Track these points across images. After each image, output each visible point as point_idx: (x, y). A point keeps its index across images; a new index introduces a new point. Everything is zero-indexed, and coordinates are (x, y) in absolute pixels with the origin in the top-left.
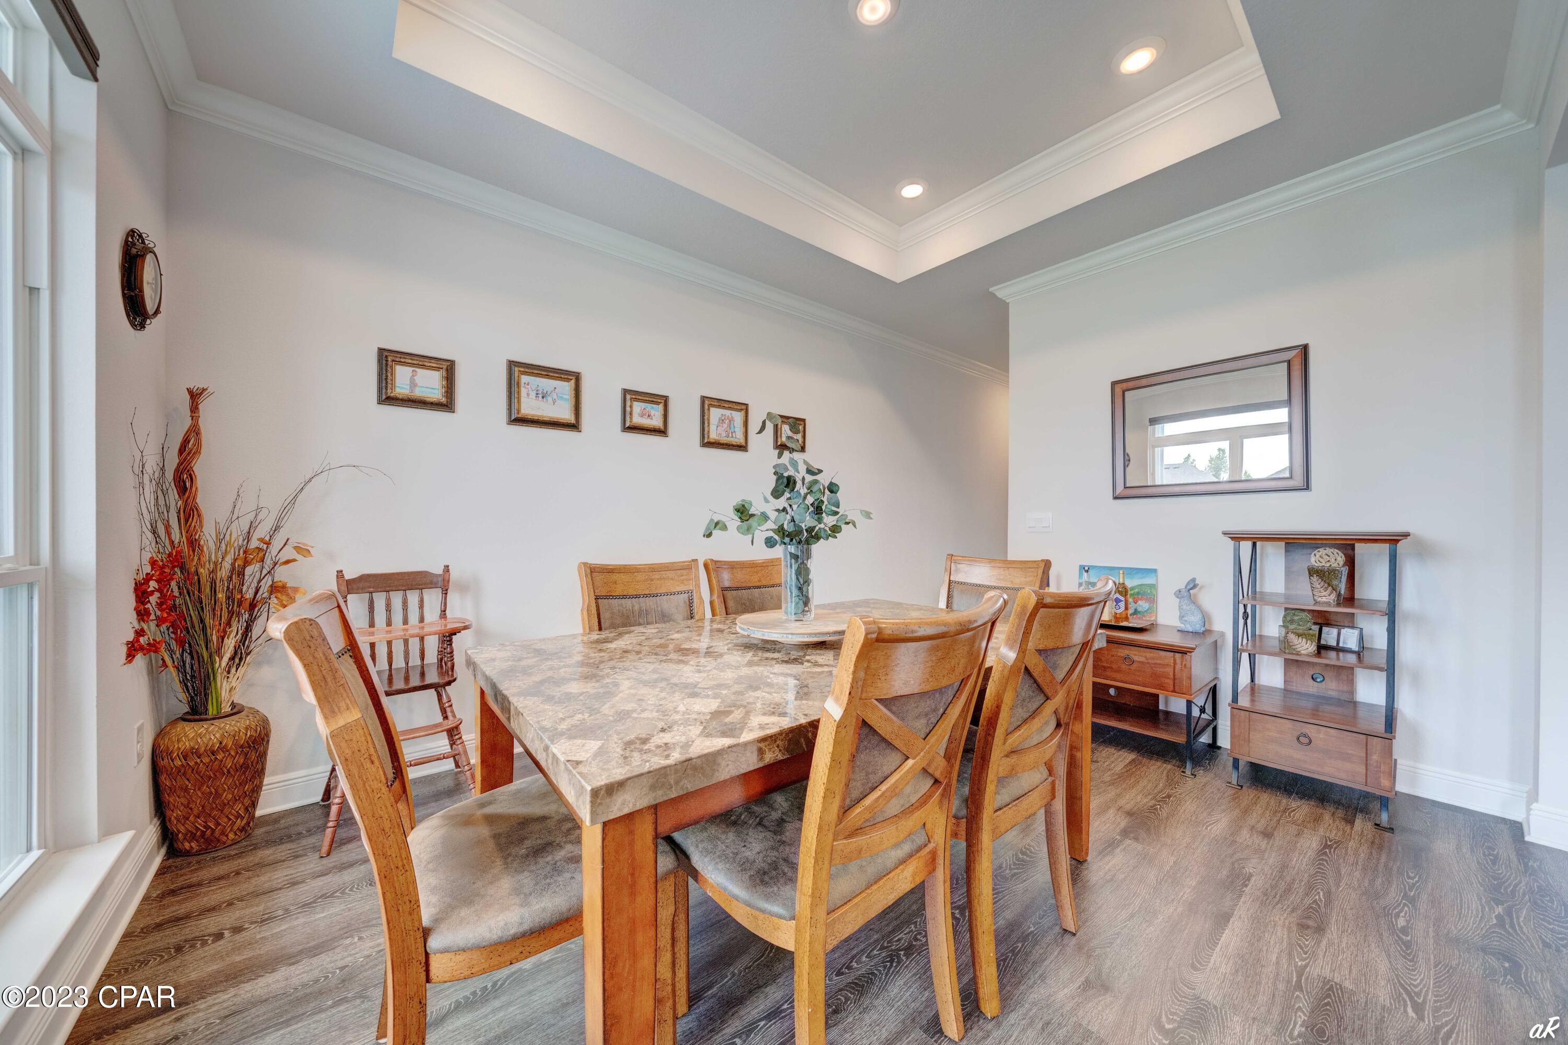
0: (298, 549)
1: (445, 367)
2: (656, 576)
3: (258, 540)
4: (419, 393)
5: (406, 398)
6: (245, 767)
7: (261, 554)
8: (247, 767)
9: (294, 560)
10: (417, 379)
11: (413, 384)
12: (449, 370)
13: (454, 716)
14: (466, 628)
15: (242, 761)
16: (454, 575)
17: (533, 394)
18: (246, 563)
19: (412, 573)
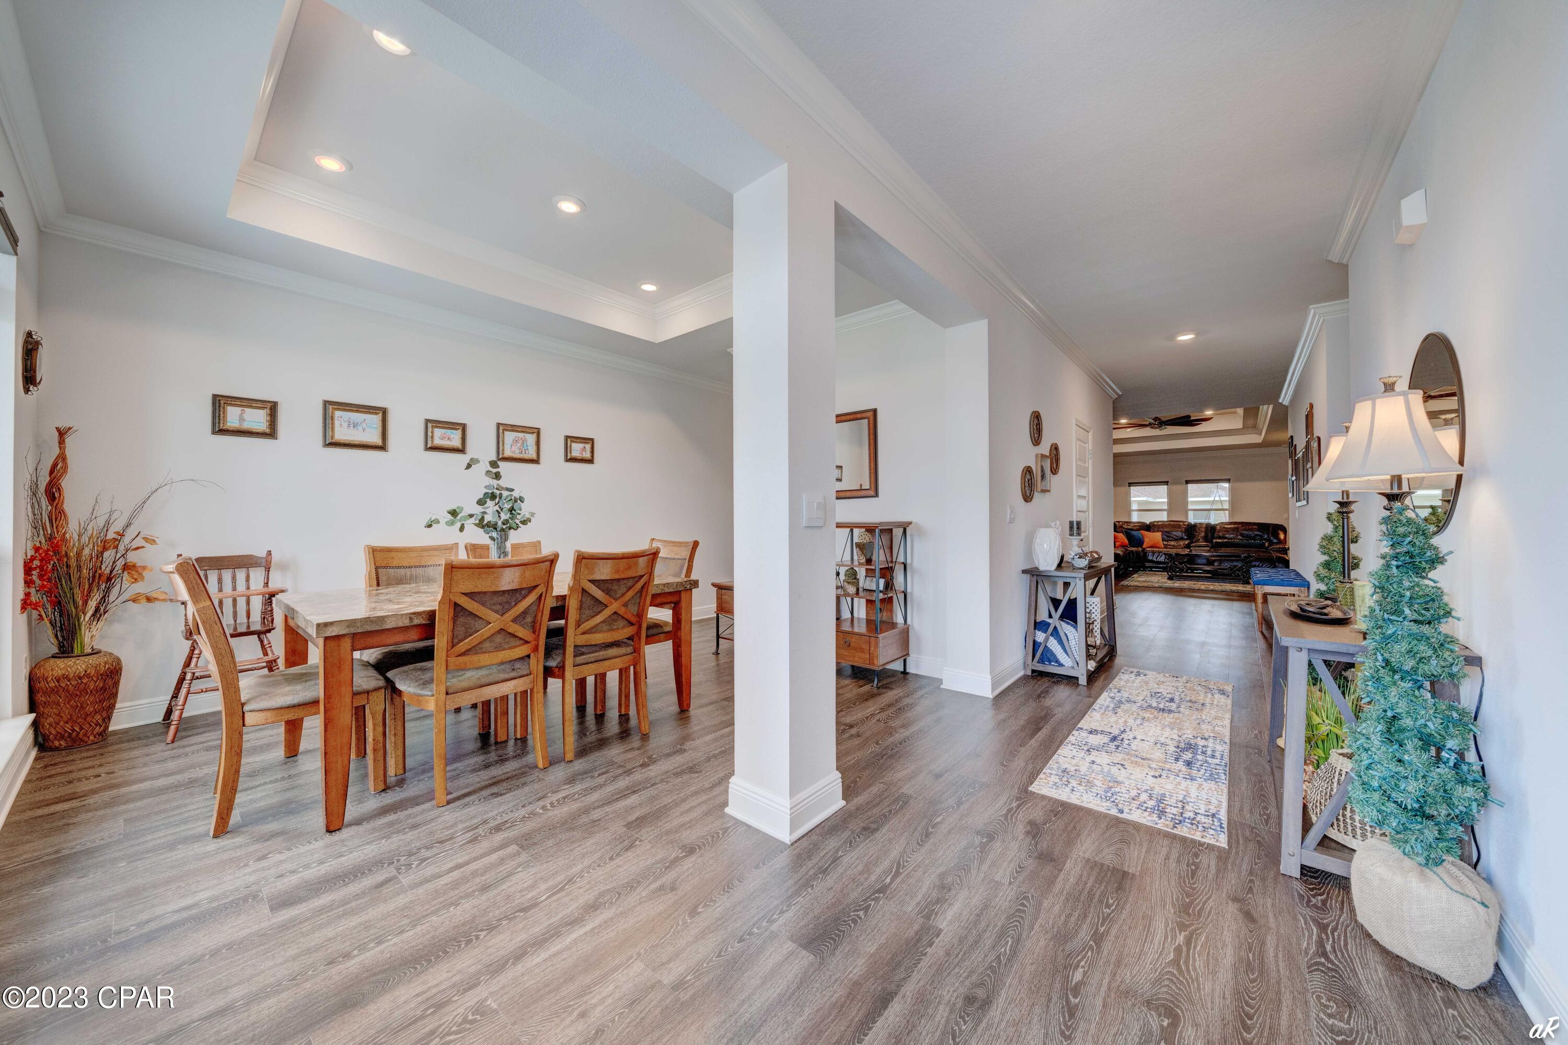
0: (146, 539)
1: (269, 407)
2: (425, 554)
3: (115, 533)
4: (246, 426)
5: (236, 429)
6: (104, 689)
7: (115, 543)
8: (105, 690)
9: (143, 547)
10: (245, 416)
11: (242, 419)
12: (273, 409)
13: (273, 654)
14: (282, 591)
15: (102, 685)
16: (275, 557)
17: (345, 425)
18: (105, 549)
19: (239, 556)
